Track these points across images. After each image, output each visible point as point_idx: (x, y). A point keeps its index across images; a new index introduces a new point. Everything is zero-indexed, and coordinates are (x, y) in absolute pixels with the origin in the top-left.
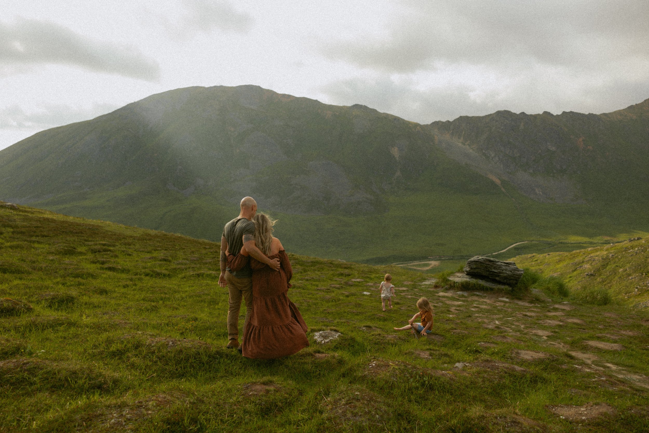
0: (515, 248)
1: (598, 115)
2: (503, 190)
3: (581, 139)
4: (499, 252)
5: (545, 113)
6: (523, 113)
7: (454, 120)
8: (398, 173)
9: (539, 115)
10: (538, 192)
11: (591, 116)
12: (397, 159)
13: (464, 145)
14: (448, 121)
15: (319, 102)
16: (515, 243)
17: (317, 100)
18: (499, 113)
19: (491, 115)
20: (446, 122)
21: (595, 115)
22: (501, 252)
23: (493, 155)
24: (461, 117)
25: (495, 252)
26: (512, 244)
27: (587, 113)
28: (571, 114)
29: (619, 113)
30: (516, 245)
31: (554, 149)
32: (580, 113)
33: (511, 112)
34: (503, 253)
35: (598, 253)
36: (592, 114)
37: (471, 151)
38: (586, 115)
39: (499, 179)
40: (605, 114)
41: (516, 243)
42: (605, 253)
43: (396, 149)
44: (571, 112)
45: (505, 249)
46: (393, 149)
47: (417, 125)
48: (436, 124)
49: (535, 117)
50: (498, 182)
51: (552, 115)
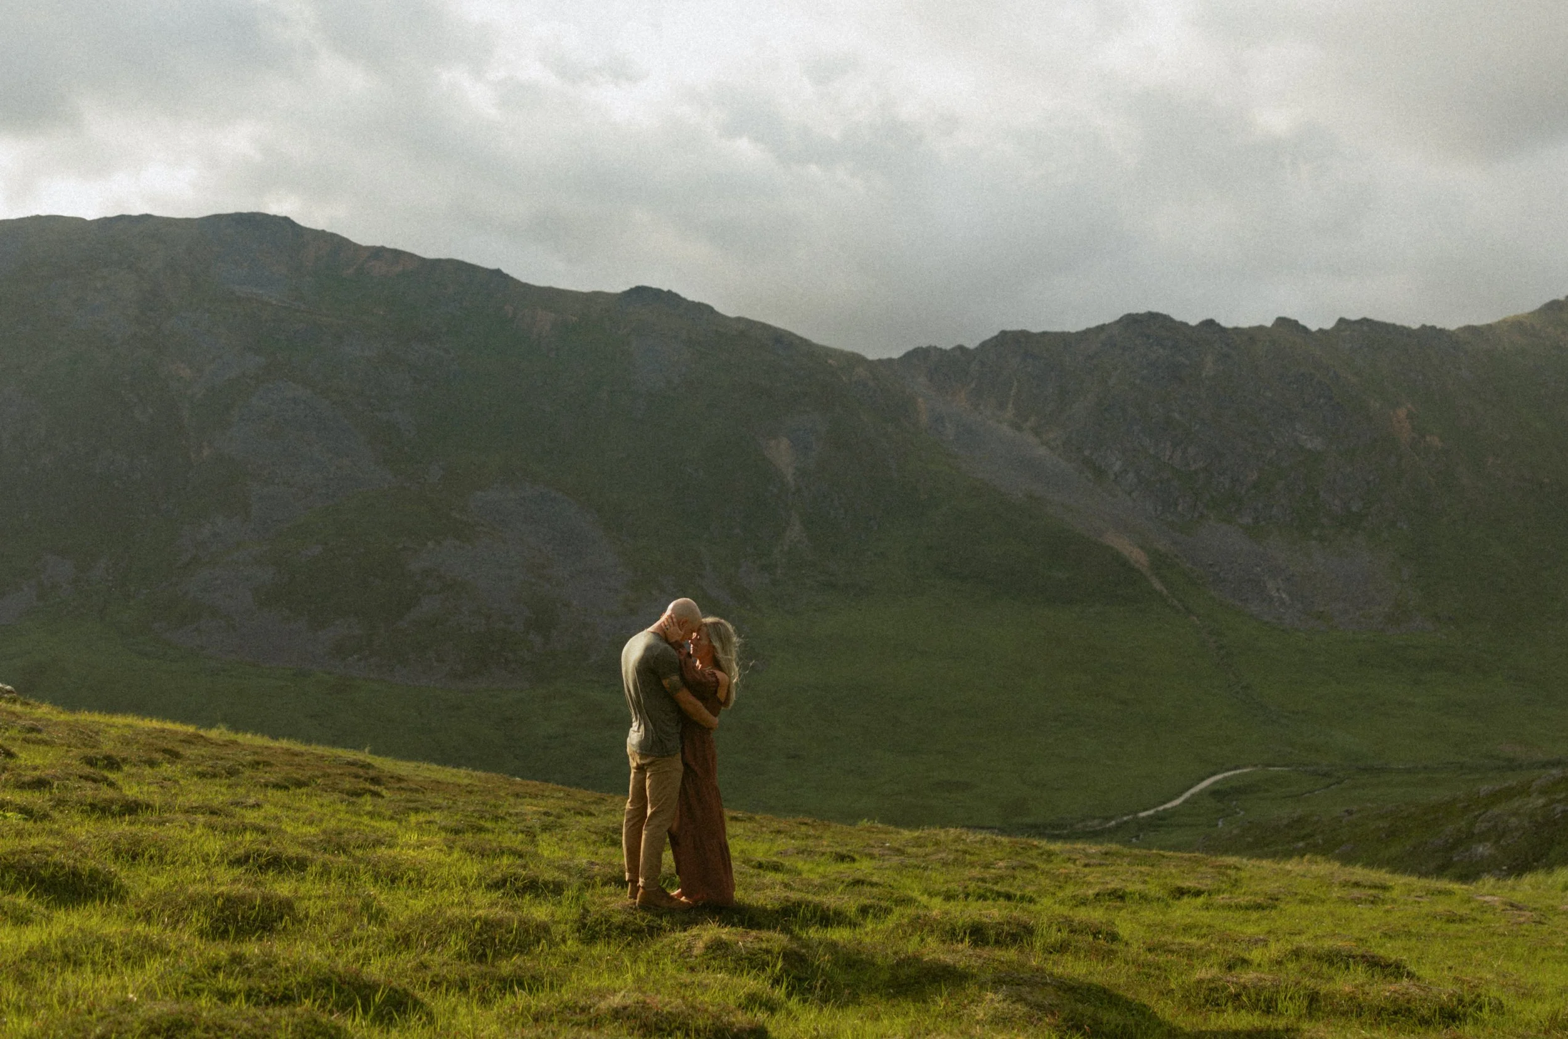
0: (1215, 793)
1: (1453, 332)
2: (1157, 585)
3: (1402, 413)
4: (1161, 808)
5: (1282, 322)
6: (1210, 324)
7: (984, 344)
8: (795, 532)
9: (1261, 328)
10: (1274, 593)
11: (1430, 335)
12: (790, 478)
13: (1019, 428)
14: (961, 348)
15: (506, 277)
16: (1208, 777)
17: (498, 272)
18: (1131, 322)
19: (1101, 328)
20: (953, 349)
21: (1442, 331)
22: (1168, 806)
23: (1117, 466)
24: (1004, 333)
25: (1145, 810)
26: (1203, 779)
27: (1415, 326)
28: (1365, 328)
29: (1517, 325)
30: (1216, 783)
31: (1315, 444)
32: (1394, 326)
33: (1172, 320)
34: (1174, 812)
35: (1516, 803)
36: (1433, 328)
37: (1042, 451)
38: (1414, 331)
39: (1142, 547)
40: (1470, 329)
41: (1214, 774)
42: (1541, 801)
43: (785, 443)
44: (1365, 321)
45: (1178, 795)
46: (773, 443)
47: (855, 360)
48: (919, 357)
49: (1253, 335)
50: (1137, 556)
51: (1305, 329)
